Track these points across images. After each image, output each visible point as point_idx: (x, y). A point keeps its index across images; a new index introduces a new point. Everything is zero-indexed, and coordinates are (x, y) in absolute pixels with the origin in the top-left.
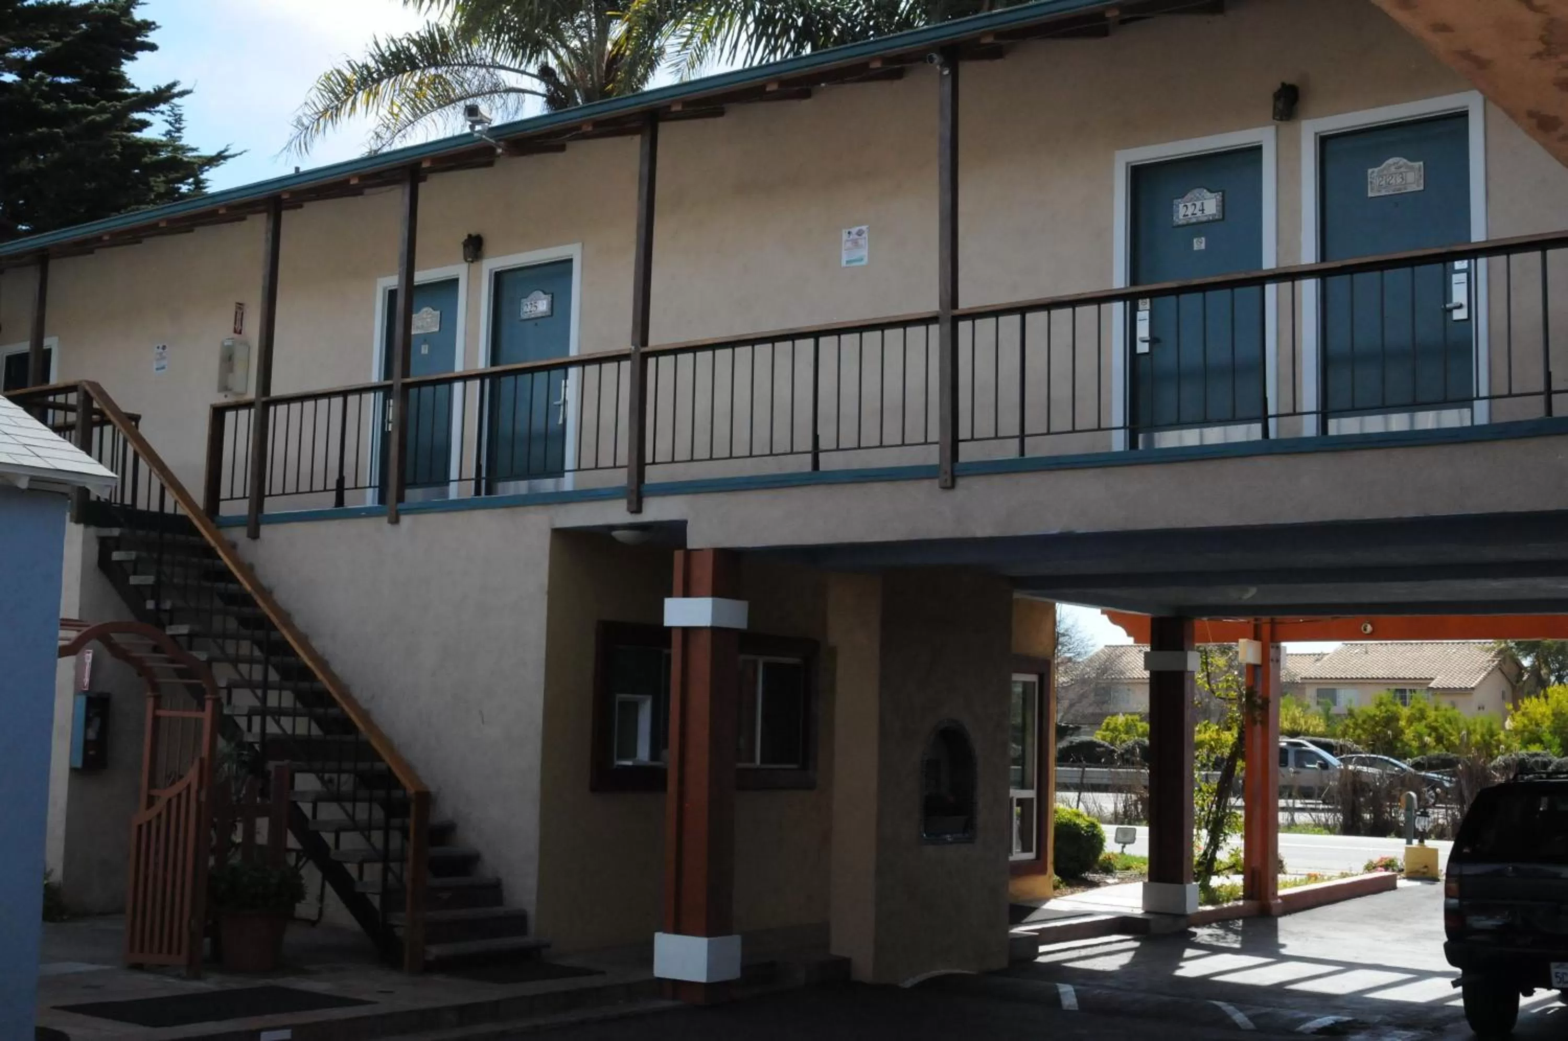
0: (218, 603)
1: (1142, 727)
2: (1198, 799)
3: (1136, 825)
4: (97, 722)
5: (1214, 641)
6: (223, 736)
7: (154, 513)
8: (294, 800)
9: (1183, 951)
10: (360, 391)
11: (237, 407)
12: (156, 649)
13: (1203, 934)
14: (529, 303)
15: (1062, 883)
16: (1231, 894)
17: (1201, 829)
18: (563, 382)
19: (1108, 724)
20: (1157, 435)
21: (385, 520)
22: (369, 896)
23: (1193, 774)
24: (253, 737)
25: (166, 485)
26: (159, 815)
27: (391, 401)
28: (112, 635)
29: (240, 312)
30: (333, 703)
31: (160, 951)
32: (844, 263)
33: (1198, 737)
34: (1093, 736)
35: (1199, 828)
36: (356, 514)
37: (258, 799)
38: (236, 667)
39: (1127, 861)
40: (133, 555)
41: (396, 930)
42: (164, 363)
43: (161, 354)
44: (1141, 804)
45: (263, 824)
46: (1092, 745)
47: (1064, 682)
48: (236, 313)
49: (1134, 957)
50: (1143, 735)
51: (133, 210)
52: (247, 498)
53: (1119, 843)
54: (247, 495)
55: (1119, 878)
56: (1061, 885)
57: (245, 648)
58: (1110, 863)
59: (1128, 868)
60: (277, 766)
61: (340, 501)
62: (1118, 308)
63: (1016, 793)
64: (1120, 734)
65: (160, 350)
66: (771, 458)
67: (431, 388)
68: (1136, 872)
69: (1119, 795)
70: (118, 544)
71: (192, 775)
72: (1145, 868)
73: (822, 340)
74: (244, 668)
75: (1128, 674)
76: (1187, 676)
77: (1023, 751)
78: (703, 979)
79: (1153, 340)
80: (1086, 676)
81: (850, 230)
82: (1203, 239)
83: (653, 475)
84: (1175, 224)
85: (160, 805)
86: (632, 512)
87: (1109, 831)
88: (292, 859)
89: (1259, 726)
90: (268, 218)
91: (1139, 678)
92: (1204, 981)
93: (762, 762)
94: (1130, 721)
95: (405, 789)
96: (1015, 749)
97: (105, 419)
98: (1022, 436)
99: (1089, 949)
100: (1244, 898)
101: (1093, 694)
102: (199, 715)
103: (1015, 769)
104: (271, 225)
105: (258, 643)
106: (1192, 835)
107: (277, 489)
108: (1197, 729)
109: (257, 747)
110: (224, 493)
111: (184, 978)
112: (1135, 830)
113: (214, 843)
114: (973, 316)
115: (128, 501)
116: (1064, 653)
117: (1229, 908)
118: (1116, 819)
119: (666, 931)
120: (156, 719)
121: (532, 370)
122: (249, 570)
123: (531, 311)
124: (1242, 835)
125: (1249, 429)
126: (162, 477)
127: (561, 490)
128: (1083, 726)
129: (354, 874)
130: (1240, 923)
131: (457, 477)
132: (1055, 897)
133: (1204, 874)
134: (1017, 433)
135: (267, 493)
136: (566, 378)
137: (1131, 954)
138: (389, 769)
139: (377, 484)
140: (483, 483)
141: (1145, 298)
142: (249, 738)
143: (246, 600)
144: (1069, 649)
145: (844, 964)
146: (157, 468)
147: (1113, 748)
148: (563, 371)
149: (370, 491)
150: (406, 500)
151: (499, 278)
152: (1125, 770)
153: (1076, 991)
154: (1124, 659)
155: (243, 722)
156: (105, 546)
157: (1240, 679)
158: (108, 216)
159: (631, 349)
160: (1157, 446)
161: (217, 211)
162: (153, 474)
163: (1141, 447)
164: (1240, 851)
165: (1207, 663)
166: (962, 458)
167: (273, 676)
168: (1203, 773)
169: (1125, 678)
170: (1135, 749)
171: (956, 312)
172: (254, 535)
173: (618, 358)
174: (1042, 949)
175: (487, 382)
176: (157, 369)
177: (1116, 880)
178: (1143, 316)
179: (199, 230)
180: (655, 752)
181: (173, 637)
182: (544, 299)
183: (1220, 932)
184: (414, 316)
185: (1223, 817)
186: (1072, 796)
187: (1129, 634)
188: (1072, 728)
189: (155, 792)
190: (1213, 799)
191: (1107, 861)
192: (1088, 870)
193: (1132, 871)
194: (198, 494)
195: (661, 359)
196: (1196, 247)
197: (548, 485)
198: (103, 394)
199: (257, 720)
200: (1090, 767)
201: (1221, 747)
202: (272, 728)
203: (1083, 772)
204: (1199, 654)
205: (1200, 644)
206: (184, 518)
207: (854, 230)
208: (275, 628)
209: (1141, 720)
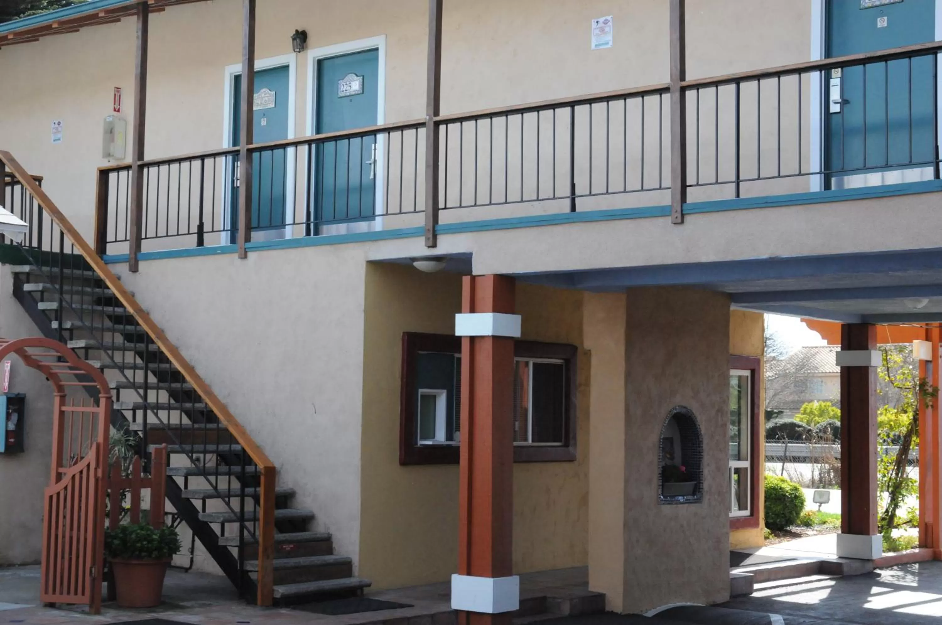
0: (108, 323)
1: (833, 411)
2: (880, 467)
3: (829, 489)
4: (15, 417)
5: (892, 342)
6: (114, 426)
7: (56, 254)
8: (170, 474)
9: (870, 589)
10: (214, 155)
11: (118, 169)
12: (60, 359)
13: (886, 575)
14: (344, 84)
15: (771, 534)
16: (909, 543)
17: (883, 492)
18: (373, 145)
19: (805, 409)
20: (846, 178)
21: (236, 256)
22: (229, 548)
23: (876, 448)
24: (137, 426)
25: (65, 231)
26: (66, 488)
27: (239, 163)
28: (26, 348)
29: (118, 95)
30: (199, 399)
31: (69, 593)
32: (593, 46)
33: (880, 419)
34: (793, 418)
35: (882, 491)
36: (214, 251)
37: (142, 474)
38: (123, 373)
39: (823, 517)
40: (40, 286)
41: (250, 574)
42: (59, 136)
43: (57, 128)
44: (833, 472)
45: (146, 494)
46: (793, 426)
47: (769, 376)
48: (115, 95)
49: (830, 593)
50: (834, 417)
51: (29, 15)
52: (128, 240)
53: (816, 503)
54: (128, 238)
55: (817, 531)
56: (771, 537)
57: (130, 357)
58: (809, 519)
59: (824, 523)
60: (156, 449)
61: (200, 242)
62: (815, 77)
63: (734, 464)
64: (814, 417)
65: (57, 126)
66: (538, 202)
67: (270, 152)
68: (831, 526)
69: (815, 465)
70: (28, 277)
71: (91, 456)
72: (838, 523)
73: (577, 108)
74: (129, 373)
75: (821, 370)
76: (871, 370)
77: (739, 430)
78: (490, 610)
79: (844, 102)
80: (787, 371)
81: (598, 20)
82: (886, 18)
83: (444, 218)
84: (861, 7)
85: (66, 480)
86: (429, 247)
87: (808, 494)
88: (169, 520)
89: (930, 409)
90: (138, 19)
91: (830, 372)
92: (887, 613)
93: (533, 441)
94: (823, 406)
95: (256, 465)
96: (733, 430)
97: (15, 180)
98: (738, 182)
99: (794, 587)
100: (920, 546)
101: (793, 385)
102: (95, 409)
103: (732, 445)
104: (140, 25)
105: (140, 354)
106: (877, 497)
107: (151, 233)
108: (879, 412)
109: (140, 433)
110: (110, 237)
111: (88, 614)
112: (829, 492)
113: (108, 508)
114: (697, 86)
115: (35, 244)
116: (769, 353)
117: (907, 555)
118: (813, 484)
119: (460, 573)
120: (62, 413)
121: (349, 137)
122: (131, 297)
123: (346, 90)
124: (917, 496)
125: (922, 172)
126: (61, 225)
127: (372, 230)
128: (785, 411)
129: (218, 531)
130: (917, 566)
131: (291, 222)
132: (766, 546)
133: (886, 527)
134: (734, 178)
135: (143, 236)
136: (375, 143)
137: (828, 591)
138: (244, 450)
139: (229, 228)
140: (312, 226)
141: (837, 68)
142: (133, 427)
143: (130, 320)
144: (773, 350)
145: (600, 598)
146: (56, 217)
147: (809, 428)
148: (372, 137)
149: (224, 233)
150: (252, 240)
151: (320, 63)
152: (819, 445)
153: (784, 620)
154: (818, 357)
155: (129, 415)
156: (18, 279)
157: (914, 372)
158: (10, 20)
159: (426, 119)
160: (846, 187)
161: (98, 14)
162: (54, 223)
163: (833, 188)
164: (916, 509)
165: (886, 360)
166: (690, 199)
167: (152, 379)
168: (884, 447)
169: (819, 373)
170: (827, 428)
171: (684, 84)
172: (134, 269)
173: (416, 126)
174: (756, 586)
175: (313, 146)
176: (54, 141)
177: (815, 532)
178: (835, 82)
179: (83, 30)
180: (450, 436)
181: (73, 349)
182: (357, 80)
183: (900, 573)
184: (254, 95)
185: (901, 482)
186: (778, 466)
187: (823, 338)
188: (776, 413)
189: (61, 470)
190: (893, 467)
191: (807, 518)
192: (792, 524)
193: (827, 524)
194: (90, 239)
195: (450, 126)
196: (879, 25)
197: (362, 227)
198: (12, 160)
199: (140, 413)
200: (791, 443)
201: (899, 427)
202: (152, 419)
203: (786, 447)
204: (881, 352)
205: (882, 345)
206: (80, 257)
207: (602, 20)
208: (153, 342)
209: (833, 405)
